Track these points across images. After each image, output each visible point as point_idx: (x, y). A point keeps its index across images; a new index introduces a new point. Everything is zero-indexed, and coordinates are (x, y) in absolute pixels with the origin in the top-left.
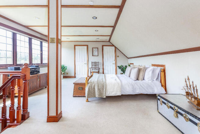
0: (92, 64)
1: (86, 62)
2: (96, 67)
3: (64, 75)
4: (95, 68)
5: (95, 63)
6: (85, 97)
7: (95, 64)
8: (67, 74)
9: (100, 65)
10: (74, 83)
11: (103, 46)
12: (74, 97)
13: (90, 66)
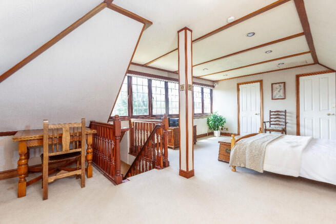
0: (271, 115)
1: (258, 111)
2: (279, 121)
3: (223, 131)
4: (278, 123)
5: (276, 113)
6: (228, 163)
7: (278, 115)
8: (227, 129)
9: (290, 116)
10: (219, 142)
11: (298, 77)
12: (219, 160)
13: (267, 119)
